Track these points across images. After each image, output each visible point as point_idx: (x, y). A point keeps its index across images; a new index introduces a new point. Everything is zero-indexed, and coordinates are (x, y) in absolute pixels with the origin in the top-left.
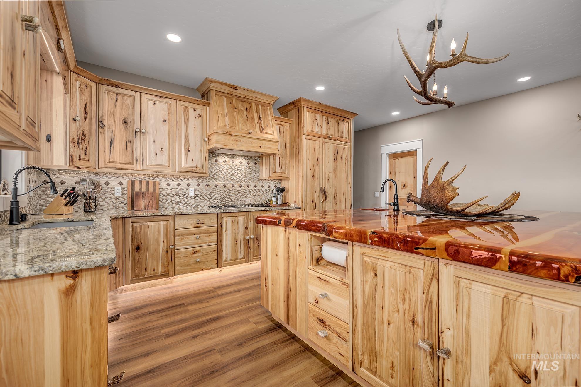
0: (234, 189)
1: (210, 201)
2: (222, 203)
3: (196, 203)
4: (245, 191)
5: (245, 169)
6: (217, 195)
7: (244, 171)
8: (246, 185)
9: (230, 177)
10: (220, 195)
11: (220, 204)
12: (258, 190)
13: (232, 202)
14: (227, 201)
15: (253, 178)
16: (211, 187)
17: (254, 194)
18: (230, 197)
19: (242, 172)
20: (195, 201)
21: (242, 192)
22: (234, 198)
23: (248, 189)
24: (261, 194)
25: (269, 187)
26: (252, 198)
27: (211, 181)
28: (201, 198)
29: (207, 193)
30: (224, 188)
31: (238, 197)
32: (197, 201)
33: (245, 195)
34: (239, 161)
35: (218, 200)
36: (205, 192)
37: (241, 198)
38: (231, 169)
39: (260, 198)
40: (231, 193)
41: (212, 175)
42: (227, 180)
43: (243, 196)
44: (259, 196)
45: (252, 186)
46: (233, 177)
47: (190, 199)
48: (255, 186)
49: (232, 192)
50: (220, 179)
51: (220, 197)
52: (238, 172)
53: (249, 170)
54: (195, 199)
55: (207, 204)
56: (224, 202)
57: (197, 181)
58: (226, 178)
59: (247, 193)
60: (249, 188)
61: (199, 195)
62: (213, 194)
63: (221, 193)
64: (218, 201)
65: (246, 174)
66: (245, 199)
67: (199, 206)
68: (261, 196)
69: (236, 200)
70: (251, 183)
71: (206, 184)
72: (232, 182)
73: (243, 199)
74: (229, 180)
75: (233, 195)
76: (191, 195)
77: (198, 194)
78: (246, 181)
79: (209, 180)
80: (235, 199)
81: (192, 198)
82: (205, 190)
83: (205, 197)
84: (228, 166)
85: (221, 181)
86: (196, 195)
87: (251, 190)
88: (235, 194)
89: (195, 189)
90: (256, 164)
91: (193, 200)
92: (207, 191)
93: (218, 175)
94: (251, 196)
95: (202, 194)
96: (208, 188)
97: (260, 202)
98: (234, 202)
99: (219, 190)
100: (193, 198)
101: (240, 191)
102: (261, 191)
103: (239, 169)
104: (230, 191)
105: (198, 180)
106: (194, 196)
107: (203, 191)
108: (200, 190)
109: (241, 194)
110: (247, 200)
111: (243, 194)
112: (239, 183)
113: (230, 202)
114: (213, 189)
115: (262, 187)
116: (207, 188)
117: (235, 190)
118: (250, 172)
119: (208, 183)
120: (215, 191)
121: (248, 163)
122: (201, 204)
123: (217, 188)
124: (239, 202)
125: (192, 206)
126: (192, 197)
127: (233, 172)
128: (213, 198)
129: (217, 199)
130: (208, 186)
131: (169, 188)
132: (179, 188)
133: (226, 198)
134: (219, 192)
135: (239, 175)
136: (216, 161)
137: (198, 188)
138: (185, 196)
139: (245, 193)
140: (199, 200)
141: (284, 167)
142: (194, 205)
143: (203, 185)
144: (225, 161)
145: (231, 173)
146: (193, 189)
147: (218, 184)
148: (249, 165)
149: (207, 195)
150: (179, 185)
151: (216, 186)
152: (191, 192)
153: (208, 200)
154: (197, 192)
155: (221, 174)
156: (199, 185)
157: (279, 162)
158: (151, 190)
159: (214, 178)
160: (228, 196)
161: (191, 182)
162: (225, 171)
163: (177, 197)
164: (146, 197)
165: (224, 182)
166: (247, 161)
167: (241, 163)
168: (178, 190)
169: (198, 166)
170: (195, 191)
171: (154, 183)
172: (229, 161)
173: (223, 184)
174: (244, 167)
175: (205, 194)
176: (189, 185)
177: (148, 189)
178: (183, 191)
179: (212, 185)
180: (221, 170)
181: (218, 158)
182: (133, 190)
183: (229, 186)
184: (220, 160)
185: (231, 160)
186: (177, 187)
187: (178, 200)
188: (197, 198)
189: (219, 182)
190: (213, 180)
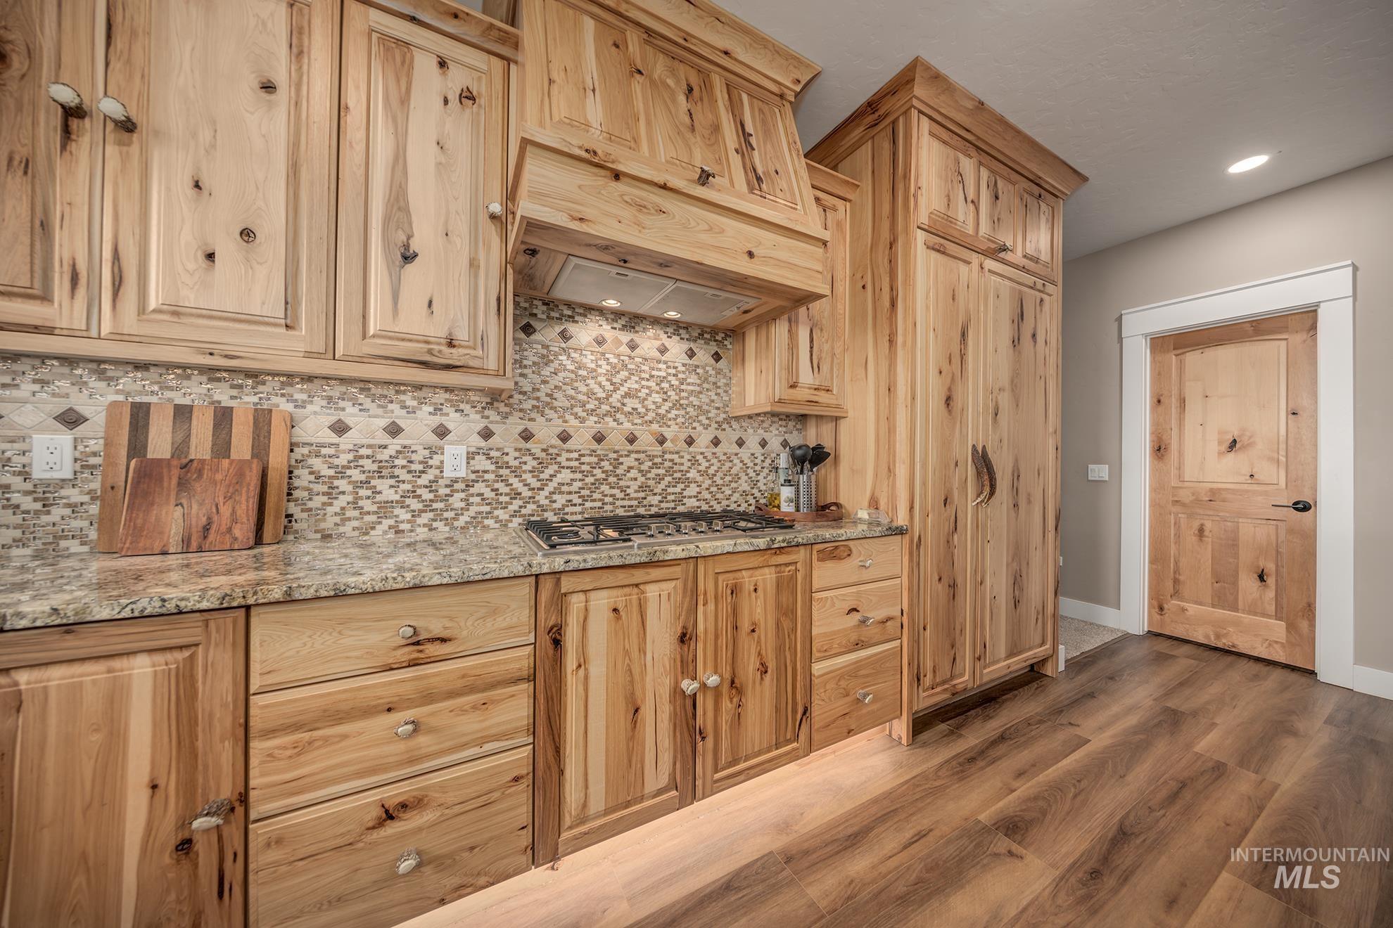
0: (638, 452)
1: (537, 498)
2: (588, 505)
3: (473, 509)
4: (677, 460)
5: (680, 376)
6: (565, 476)
7: (675, 382)
8: (683, 436)
9: (619, 405)
10: (579, 476)
11: (578, 509)
12: (725, 454)
13: (626, 503)
14: (607, 499)
15: (708, 412)
16: (539, 442)
17: (711, 471)
18: (622, 483)
19: (665, 385)
20: (471, 500)
21: (667, 464)
22: (634, 486)
23: (689, 453)
24: (734, 471)
25: (763, 444)
26: (705, 485)
27: (540, 419)
28: (496, 486)
29: (525, 467)
30: (595, 446)
31: (651, 483)
32: (478, 499)
33: (678, 475)
34: (657, 343)
35: (570, 493)
36: (516, 463)
37: (662, 486)
38: (624, 374)
39: (733, 485)
40: (624, 467)
41: (547, 395)
42: (608, 414)
43: (668, 479)
44: (728, 478)
45: (703, 440)
46: (631, 404)
47: (448, 491)
48: (716, 442)
49: (629, 461)
50: (578, 410)
51: (577, 484)
52: (652, 384)
53: (693, 379)
54: (472, 490)
55: (524, 511)
56: (594, 500)
57: (478, 417)
58: (605, 408)
59: (684, 468)
60: (691, 449)
61: (487, 476)
62: (550, 471)
63: (584, 468)
64: (569, 497)
65: (684, 394)
66: (678, 490)
67: (486, 522)
68: (737, 478)
69: (642, 495)
70: (700, 428)
71: (521, 428)
72: (627, 425)
73: (670, 490)
74: (618, 416)
75: (633, 473)
76: (454, 475)
77: (486, 472)
78: (680, 420)
79: (533, 415)
80: (642, 488)
81: (457, 486)
82: (517, 454)
83: (512, 480)
84: (614, 360)
85: (583, 421)
86: (473, 476)
87: (699, 457)
88: (640, 471)
89: (473, 449)
90: (717, 357)
91: (462, 495)
92: (525, 459)
93: (572, 392)
94: (699, 479)
96: (528, 445)
97: (734, 499)
98: (635, 503)
99: (575, 455)
100: (460, 486)
101: (658, 460)
102: (736, 461)
103: (654, 373)
104: (621, 460)
105: (487, 412)
106: (464, 480)
107: (506, 458)
108: (493, 453)
109: (662, 471)
110: (685, 493)
111: (670, 471)
112: (655, 426)
113: (619, 503)
114: (551, 451)
115: (740, 443)
116: (522, 444)
117: (642, 456)
118: (698, 389)
119: (530, 425)
120: (559, 459)
121: (691, 354)
122: (496, 513)
123: (569, 445)
124: (655, 500)
125: (456, 524)
126: (455, 481)
127: (632, 384)
128: (552, 486)
129: (565, 488)
130: (527, 436)
131: (346, 441)
132: (395, 444)
133: (605, 488)
134: (575, 464)
135: (657, 398)
136: (564, 336)
137: (483, 444)
138: (424, 480)
139: (676, 468)
140: (489, 494)
141: (825, 368)
142: (464, 519)
143: (506, 434)
144: (600, 341)
145: (623, 390)
146: (462, 450)
147: (571, 431)
148: (694, 361)
149: (526, 476)
150: (394, 430)
151: (564, 437)
152: (454, 460)
153: (526, 493)
154: (481, 463)
155: (584, 389)
156: (487, 434)
157: (811, 348)
158: (241, 447)
159: (556, 403)
160: (612, 479)
161: (452, 420)
162: (602, 379)
163: (382, 485)
164: (198, 487)
165: (596, 423)
166: (685, 346)
167: (663, 350)
168: (391, 451)
169: (462, 335)
170: (470, 456)
171: (262, 419)
172: (618, 342)
173: (593, 431)
174: (675, 368)
175: (516, 472)
176: (442, 432)
177: (222, 447)
178: (414, 457)
179: (545, 432)
180: (584, 373)
181: (572, 328)
182: (137, 446)
183: (616, 439)
184: (586, 332)
185: (625, 337)
186: (384, 439)
187: (389, 495)
188: (480, 487)
189: (573, 422)
190: (550, 413)
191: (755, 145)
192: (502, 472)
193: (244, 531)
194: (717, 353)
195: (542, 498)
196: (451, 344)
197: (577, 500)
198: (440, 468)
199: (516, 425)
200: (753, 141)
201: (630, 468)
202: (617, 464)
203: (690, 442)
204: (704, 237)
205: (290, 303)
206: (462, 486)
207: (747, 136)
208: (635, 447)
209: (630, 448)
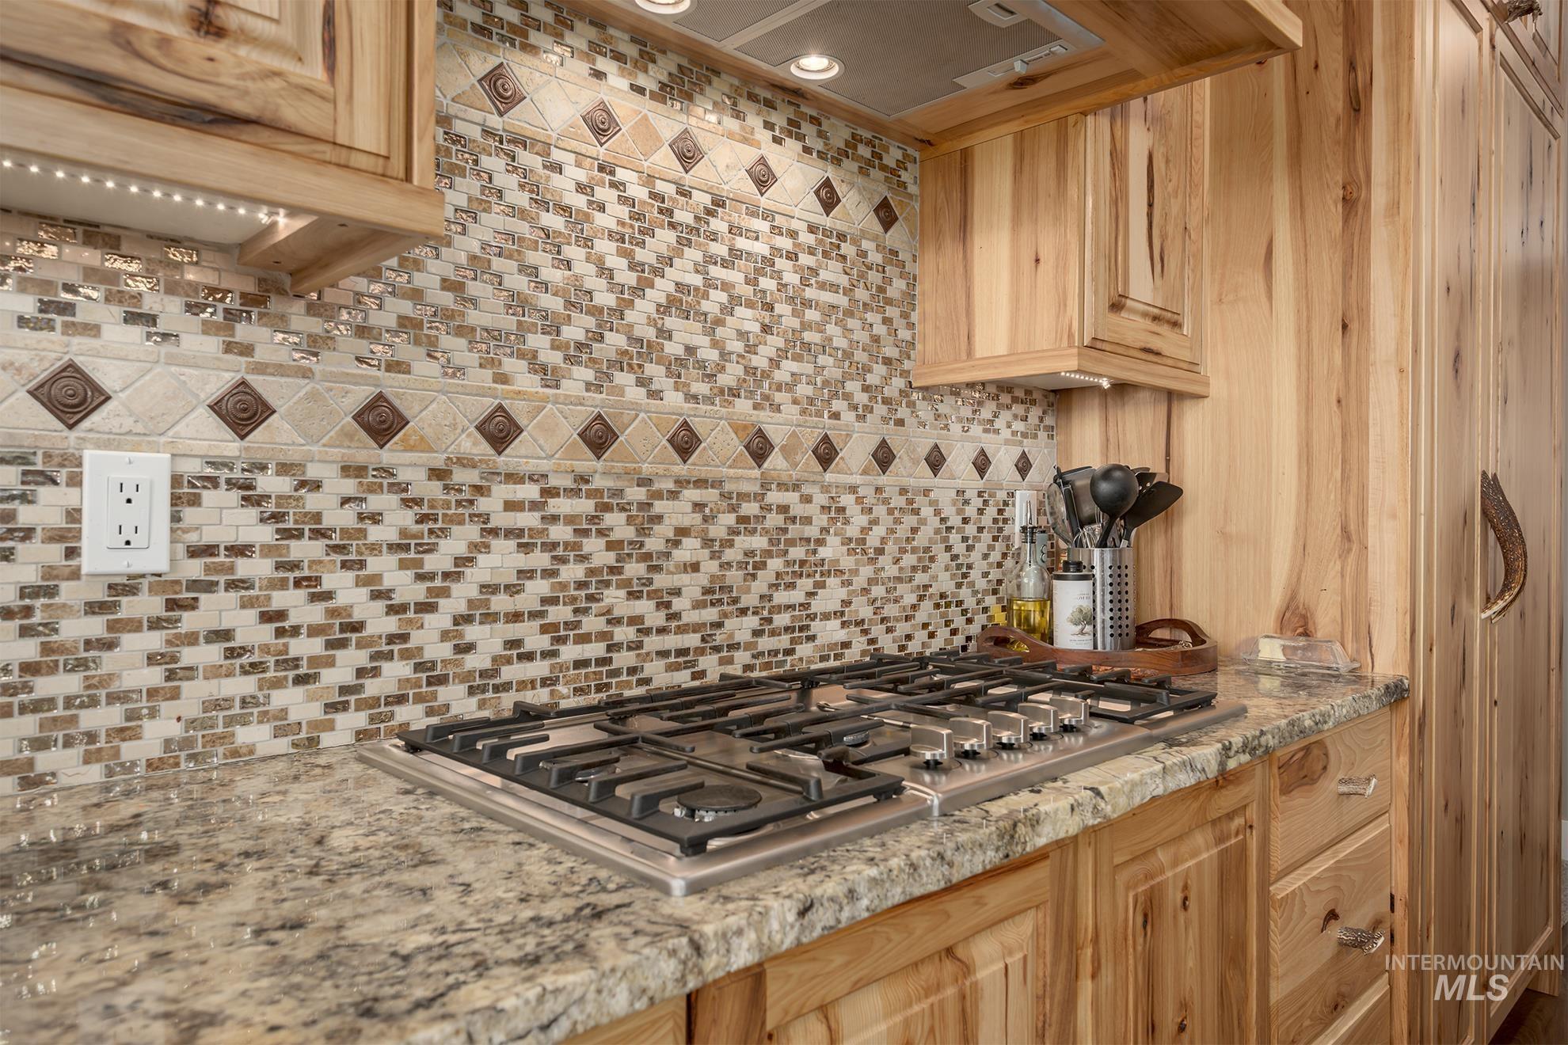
0: (701, 483)
1: (416, 638)
2: (570, 652)
3: (195, 692)
4: (798, 509)
5: (805, 260)
6: (502, 560)
7: (791, 278)
8: (810, 439)
9: (650, 333)
10: (540, 559)
11: (539, 669)
12: (903, 491)
13: (672, 641)
14: (624, 634)
15: (867, 369)
16: (423, 445)
17: (873, 540)
18: (661, 581)
19: (767, 283)
20: (189, 656)
21: (774, 520)
22: (692, 586)
23: (825, 489)
24: (921, 540)
25: (982, 464)
26: (859, 582)
27: (425, 368)
28: (280, 599)
29: (375, 533)
30: (587, 462)
31: (734, 576)
32: (211, 654)
33: (797, 553)
34: (749, 155)
35: (516, 617)
36: (345, 518)
37: (760, 586)
38: (665, 238)
39: (921, 578)
40: (665, 530)
41: (447, 285)
42: (621, 362)
43: (775, 564)
44: (909, 560)
45: (856, 452)
46: (685, 333)
47: (95, 626)
48: (884, 457)
49: (676, 512)
50: (538, 341)
51: (539, 587)
52: (735, 276)
53: (832, 272)
54: (189, 621)
55: (373, 688)
56: (584, 639)
57: (212, 345)
58: (615, 340)
59: (812, 532)
60: (829, 477)
61: (244, 568)
62: (454, 545)
63: (560, 533)
64: (514, 631)
65: (812, 315)
66: (797, 596)
67: (244, 735)
68: (927, 559)
69: (710, 614)
70: (848, 417)
71: (361, 395)
72: (673, 399)
73: (781, 597)
74: (652, 370)
75: (690, 550)
76: (122, 564)
77: (241, 550)
78: (804, 390)
79: (404, 349)
80: (715, 593)
81: (131, 607)
82: (349, 487)
83: (338, 581)
84: (638, 192)
85: (550, 377)
86: (194, 569)
87: (847, 500)
88: (708, 542)
89: (192, 467)
90: (886, 214)
91: (154, 641)
92: (375, 503)
93: (518, 282)
94: (847, 563)
95: (305, 550)
96: (387, 456)
97: (921, 616)
98: (692, 640)
99: (529, 492)
100: (146, 604)
101: (750, 508)
102: (927, 512)
103: (742, 243)
104: (659, 507)
105: (243, 332)
106: (160, 583)
107: (313, 502)
108: (270, 483)
109: (759, 542)
110: (817, 606)
111: (779, 541)
112: (743, 406)
113: (652, 643)
114: (460, 476)
115: (936, 460)
116: (367, 452)
117: (710, 495)
118: (842, 301)
119: (393, 385)
120: (483, 504)
121: (828, 199)
122: (280, 698)
123: (517, 456)
124: (741, 628)
125: (129, 751)
126: (127, 587)
127: (683, 271)
128: (462, 594)
129: (501, 603)
130: (382, 421)
133: (614, 597)
134: (528, 520)
135: (747, 319)
136: (498, 89)
137: (229, 446)
139: (794, 530)
140: (251, 631)
141: (1173, 262)
142: (158, 731)
143: (313, 412)
144: (602, 126)
145: (663, 287)
146: (151, 469)
147: (518, 410)
148: (835, 220)
149: (383, 565)
151: (500, 430)
152: (121, 507)
153: (380, 624)
154: (223, 518)
155: (556, 275)
156: (244, 411)
159: (473, 317)
160: (634, 569)
161: (112, 349)
162: (605, 248)
165: (588, 386)
166: (816, 172)
167: (763, 177)
170: (185, 493)
172: (649, 136)
173: (582, 416)
174: (793, 234)
175: (346, 550)
176: (71, 397)
179: (441, 410)
180: (554, 221)
181: (520, 68)
183: (643, 442)
184: (558, 86)
185: (667, 121)
188: (218, 608)
189: (526, 381)
190: (455, 348)
194: (885, 204)
195: (429, 636)
197: (537, 642)
198: (67, 537)
199: (345, 381)
201: (683, 532)
202: (645, 519)
203: (826, 454)
206: (152, 605)
208: (692, 467)
209: (681, 469)
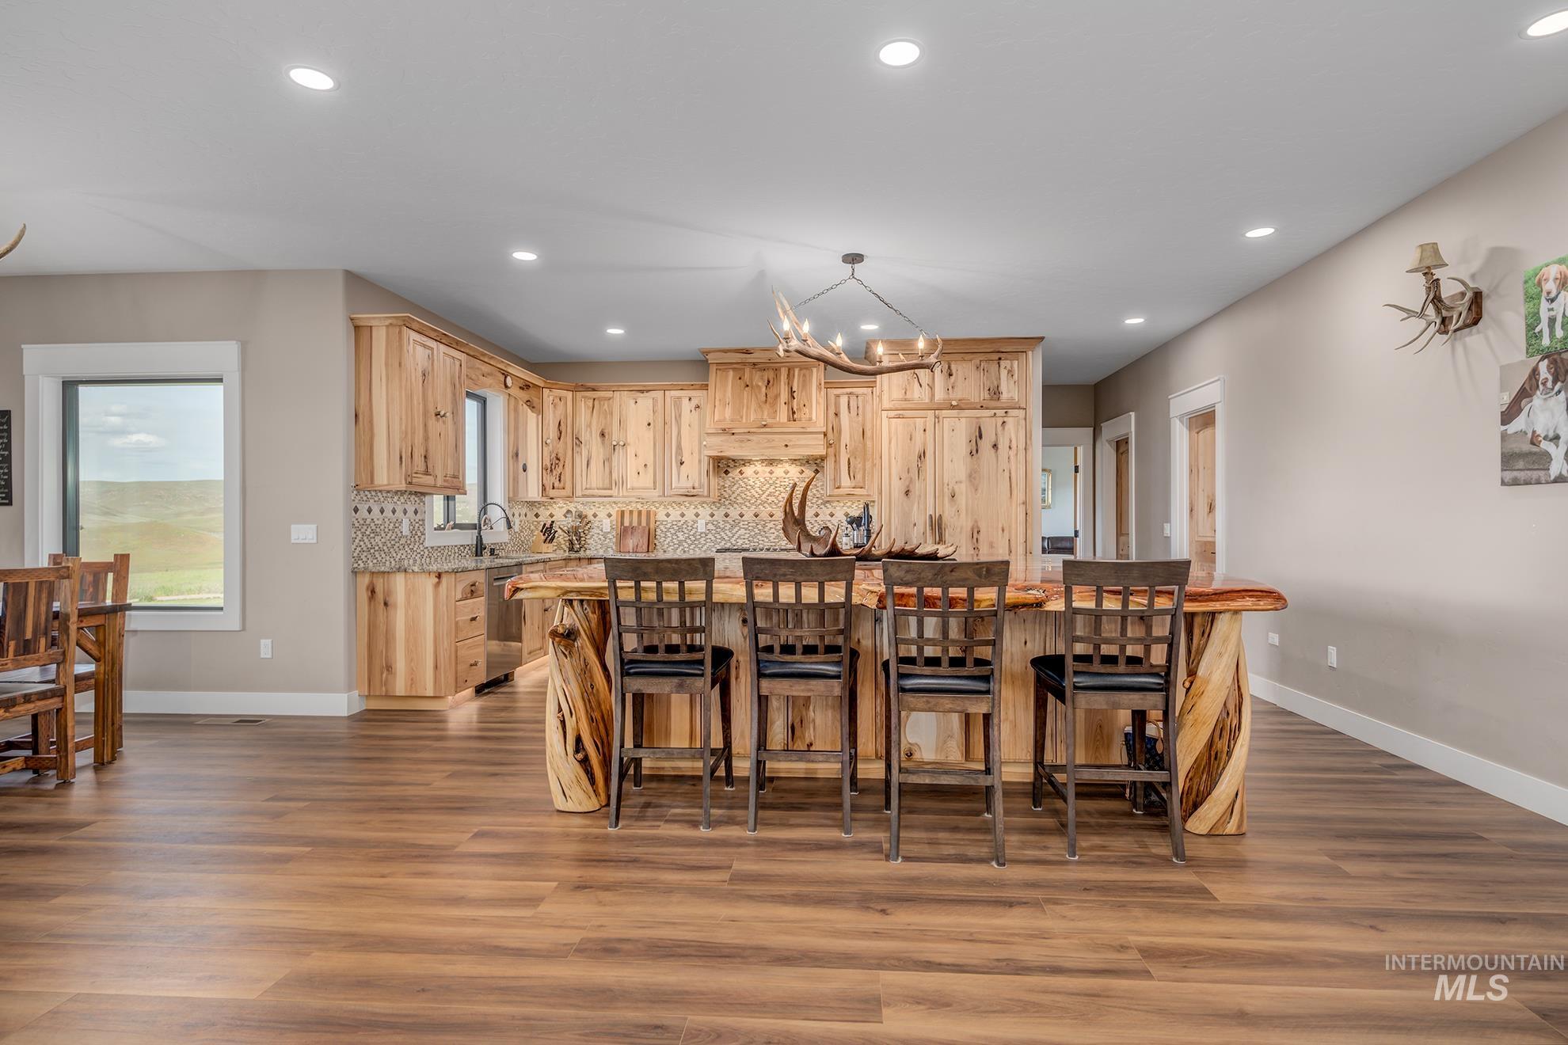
0: (775, 521)
1: (731, 541)
2: (752, 544)
6: (742, 531)
9: (765, 500)
10: (748, 532)
11: (748, 546)
12: (822, 520)
14: (760, 542)
16: (732, 518)
18: (767, 535)
22: (773, 536)
27: (732, 508)
29: (726, 528)
34: (784, 468)
35: (744, 539)
36: (723, 526)
38: (768, 485)
40: (768, 528)
41: (735, 498)
42: (760, 504)
46: (771, 499)
47: (699, 537)
48: (816, 515)
49: (770, 525)
50: (747, 503)
51: (748, 535)
52: (782, 489)
56: (755, 542)
57: (708, 509)
58: (759, 501)
61: (712, 532)
62: (736, 529)
63: (750, 528)
67: (712, 549)
71: (725, 512)
72: (769, 509)
74: (765, 505)
75: (773, 531)
76: (702, 531)
77: (712, 530)
79: (729, 506)
80: (777, 537)
81: (702, 535)
82: (723, 523)
83: (722, 533)
84: (762, 480)
85: (749, 508)
86: (707, 532)
88: (776, 529)
89: (708, 521)
90: (817, 472)
91: (704, 539)
92: (726, 525)
93: (745, 496)
96: (727, 519)
99: (746, 523)
103: (782, 483)
104: (767, 524)
105: (711, 508)
106: (705, 533)
107: (719, 525)
108: (715, 523)
114: (736, 521)
115: (831, 515)
116: (725, 519)
117: (776, 523)
119: (728, 511)
120: (739, 525)
121: (802, 472)
122: (716, 546)
123: (744, 518)
125: (702, 549)
126: (702, 533)
127: (771, 490)
128: (736, 537)
129: (742, 537)
130: (727, 515)
131: (669, 520)
132: (683, 520)
133: (759, 537)
136: (741, 473)
137: (711, 519)
138: (691, 533)
140: (713, 538)
141: (859, 476)
142: (705, 547)
143: (719, 514)
144: (756, 473)
145: (767, 493)
146: (704, 522)
147: (744, 513)
148: (803, 475)
149: (727, 532)
150: (683, 515)
151: (742, 516)
152: (701, 526)
153: (727, 538)
154: (710, 526)
155: (749, 494)
156: (712, 515)
157: (849, 467)
158: (644, 523)
159: (738, 501)
160: (762, 533)
161: (700, 510)
162: (758, 489)
163: (679, 534)
164: (635, 534)
166: (799, 469)
167: (787, 472)
168: (682, 522)
169: (696, 485)
170: (707, 524)
171: (648, 513)
172: (765, 472)
173: (754, 512)
174: (793, 480)
175: (723, 529)
176: (697, 515)
177: (640, 523)
178: (689, 524)
179: (734, 513)
180: (749, 487)
181: (744, 469)
182: (622, 523)
183: (764, 515)
184: (749, 471)
185: (768, 469)
186: (680, 518)
187: (681, 538)
188: (710, 536)
189: (745, 508)
190: (735, 505)
191: (795, 397)
192: (718, 530)
193: (645, 548)
194: (816, 470)
195: (733, 540)
196: (694, 488)
197: (747, 542)
198: (697, 528)
199: (723, 511)
200: (795, 395)
201: (771, 528)
202: (764, 526)
204: (766, 445)
205: (655, 483)
206: (704, 535)
207: (792, 392)
208: (773, 518)
209: (771, 519)
